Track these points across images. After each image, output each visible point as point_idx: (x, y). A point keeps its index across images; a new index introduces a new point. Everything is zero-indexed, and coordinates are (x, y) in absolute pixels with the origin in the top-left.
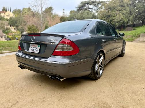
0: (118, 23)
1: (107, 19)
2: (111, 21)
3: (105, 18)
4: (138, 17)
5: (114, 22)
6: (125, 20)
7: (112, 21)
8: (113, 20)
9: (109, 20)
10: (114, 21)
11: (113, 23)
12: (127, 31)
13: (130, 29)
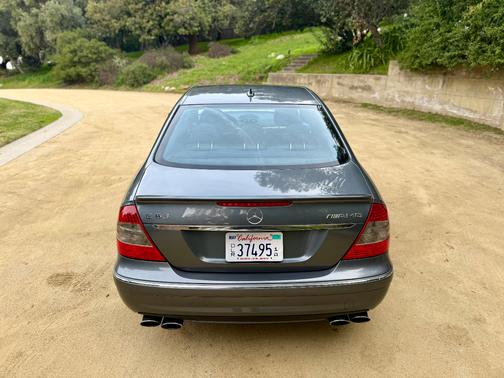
0: (186, 28)
1: (145, 11)
2: (162, 18)
3: (137, 7)
4: (257, 19)
5: (171, 24)
6: (205, 19)
7: (165, 20)
8: (166, 16)
9: (152, 14)
10: (172, 20)
11: (170, 28)
12: (214, 57)
13: (222, 50)
